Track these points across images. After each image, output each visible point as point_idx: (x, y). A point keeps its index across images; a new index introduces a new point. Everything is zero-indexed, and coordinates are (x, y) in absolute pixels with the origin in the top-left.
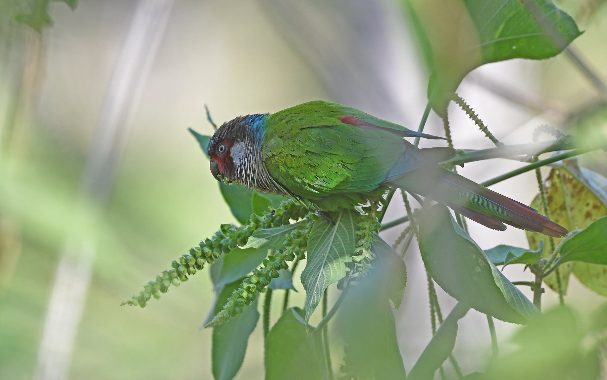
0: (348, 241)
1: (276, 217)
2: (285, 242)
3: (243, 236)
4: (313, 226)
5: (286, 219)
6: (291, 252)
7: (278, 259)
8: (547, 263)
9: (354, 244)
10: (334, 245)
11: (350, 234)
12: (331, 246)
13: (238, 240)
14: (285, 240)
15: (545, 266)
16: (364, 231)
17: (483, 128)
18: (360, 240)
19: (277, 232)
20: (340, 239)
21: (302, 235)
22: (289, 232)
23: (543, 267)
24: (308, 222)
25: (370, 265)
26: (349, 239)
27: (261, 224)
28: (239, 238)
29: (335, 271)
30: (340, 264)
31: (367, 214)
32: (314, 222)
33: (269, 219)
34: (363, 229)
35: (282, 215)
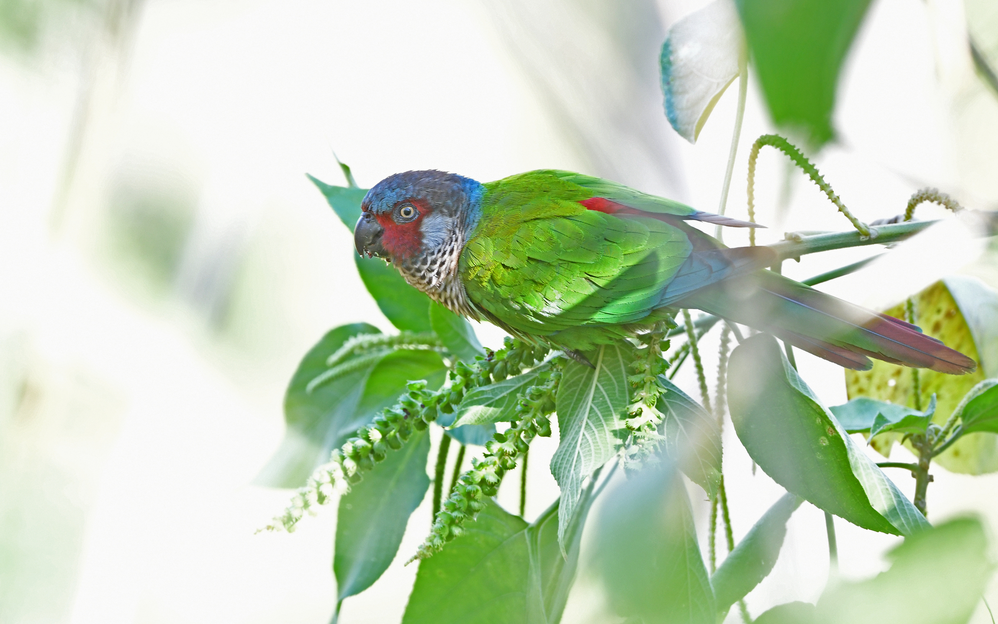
0: (617, 395)
1: (496, 363)
2: (519, 407)
3: (445, 400)
4: (560, 376)
5: (513, 366)
6: (529, 424)
7: (510, 437)
8: (940, 434)
9: (628, 398)
10: (595, 404)
11: (620, 382)
12: (591, 407)
13: (438, 407)
14: (517, 404)
15: (936, 439)
16: (642, 376)
17: (833, 197)
18: (637, 391)
19: (503, 392)
20: (604, 393)
21: (545, 393)
22: (522, 389)
23: (932, 439)
24: (552, 369)
25: (656, 432)
26: (619, 390)
27: (473, 377)
28: (439, 404)
29: (598, 448)
30: (605, 435)
31: (645, 346)
32: (561, 370)
33: (486, 369)
34: (640, 373)
35: (507, 360)
